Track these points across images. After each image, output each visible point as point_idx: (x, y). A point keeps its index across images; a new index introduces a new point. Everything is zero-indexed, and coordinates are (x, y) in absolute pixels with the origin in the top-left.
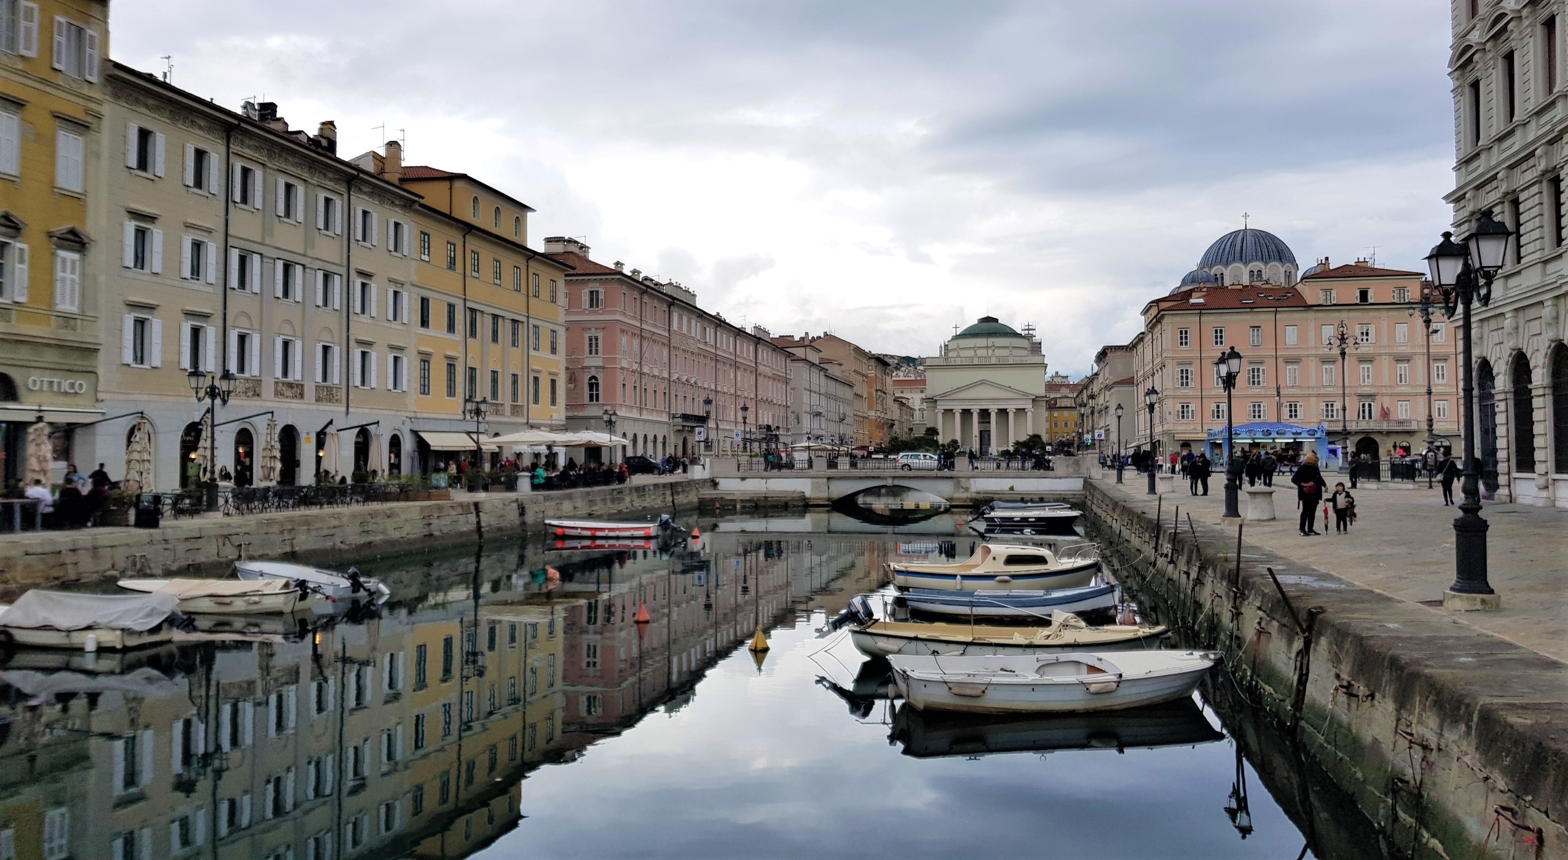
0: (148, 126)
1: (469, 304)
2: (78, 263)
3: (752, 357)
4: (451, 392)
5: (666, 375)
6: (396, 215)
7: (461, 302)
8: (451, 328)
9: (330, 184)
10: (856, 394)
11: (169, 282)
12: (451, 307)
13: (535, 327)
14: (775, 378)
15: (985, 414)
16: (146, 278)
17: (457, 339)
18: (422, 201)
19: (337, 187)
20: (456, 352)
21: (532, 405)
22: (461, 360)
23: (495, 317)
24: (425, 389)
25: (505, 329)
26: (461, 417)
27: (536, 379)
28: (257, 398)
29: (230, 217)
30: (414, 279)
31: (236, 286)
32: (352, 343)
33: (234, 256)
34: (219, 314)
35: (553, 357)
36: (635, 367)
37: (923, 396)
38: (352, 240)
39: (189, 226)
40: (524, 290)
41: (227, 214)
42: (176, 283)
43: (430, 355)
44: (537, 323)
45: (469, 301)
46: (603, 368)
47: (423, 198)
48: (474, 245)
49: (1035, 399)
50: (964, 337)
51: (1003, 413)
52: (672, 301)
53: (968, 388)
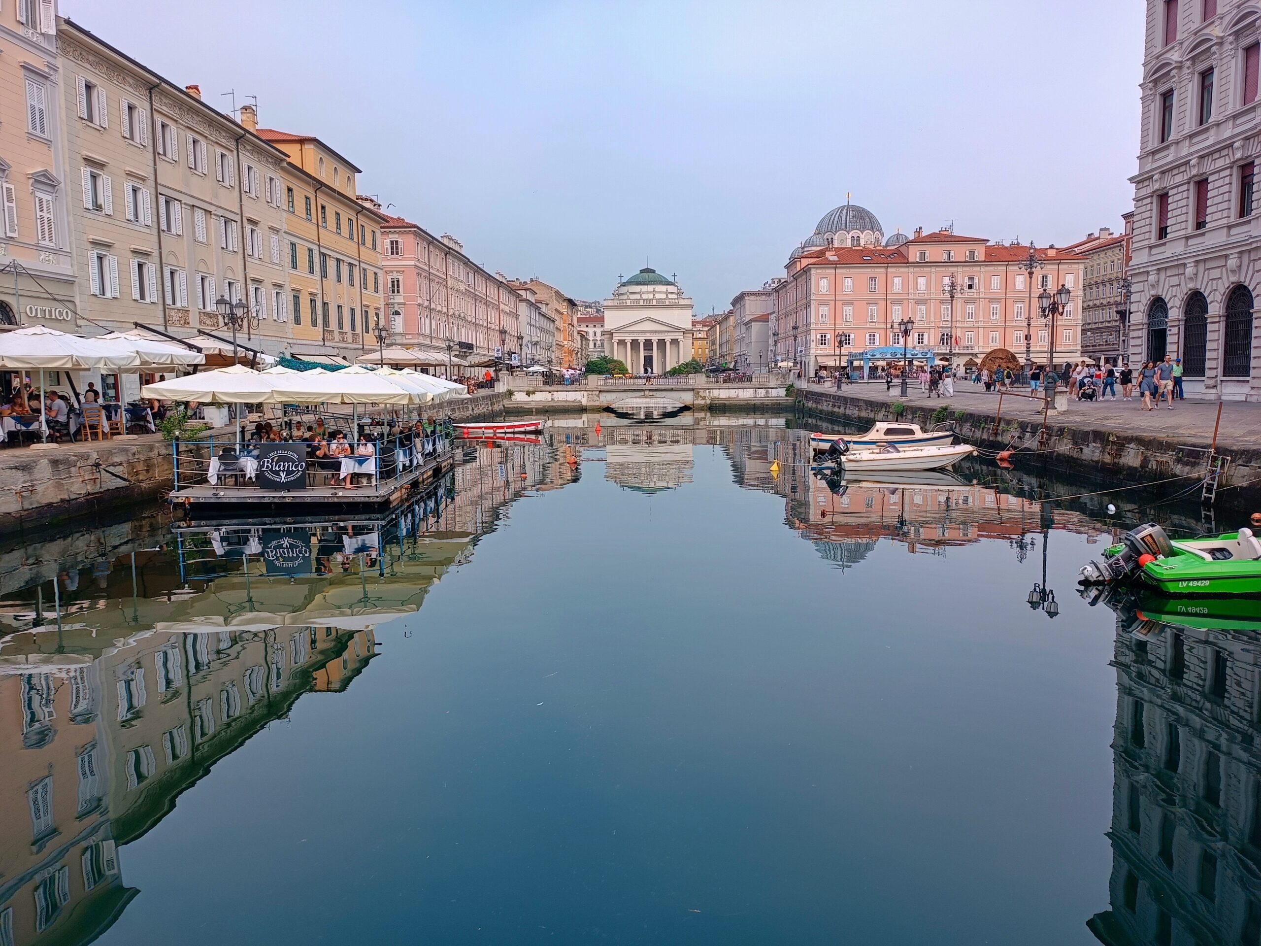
0: (93, 80)
1: (323, 250)
2: (51, 203)
3: (496, 298)
4: (314, 324)
5: (445, 310)
6: (270, 171)
7: (316, 248)
8: (311, 271)
9: (223, 141)
10: (557, 328)
11: (118, 223)
12: (310, 251)
13: (364, 270)
14: (510, 314)
15: (648, 344)
16: (101, 219)
17: (316, 278)
18: (288, 160)
19: (228, 144)
20: (317, 290)
21: (365, 334)
22: (320, 296)
23: (338, 260)
24: (297, 321)
25: (345, 269)
26: (322, 343)
27: (366, 312)
28: (188, 326)
29: (158, 167)
30: (285, 227)
31: (166, 229)
32: (249, 281)
33: (162, 200)
34: (156, 253)
35: (375, 294)
36: (426, 303)
37: (602, 329)
38: (242, 192)
39: (130, 174)
40: (355, 240)
41: (155, 165)
42: (124, 225)
43: (299, 291)
44: (366, 266)
45: (323, 247)
46: (404, 304)
47: (289, 157)
48: (322, 199)
49: (685, 332)
50: (629, 283)
51: (662, 343)
52: (449, 250)
53: (636, 323)
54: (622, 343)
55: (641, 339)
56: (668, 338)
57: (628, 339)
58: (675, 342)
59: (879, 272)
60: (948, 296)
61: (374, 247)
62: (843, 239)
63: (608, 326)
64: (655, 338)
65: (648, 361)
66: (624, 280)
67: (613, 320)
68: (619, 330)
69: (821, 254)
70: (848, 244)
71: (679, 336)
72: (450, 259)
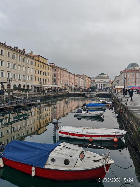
0: (3, 49)
1: (40, 71)
3: (74, 77)
4: (38, 81)
5: (64, 79)
6: (32, 60)
9: (24, 57)
10: (87, 82)
12: (38, 71)
13: (48, 73)
16: (3, 67)
17: (39, 75)
18: (35, 59)
21: (48, 83)
22: (39, 77)
23: (43, 72)
25: (44, 74)
27: (48, 79)
28: (16, 81)
30: (34, 68)
31: (13, 68)
32: (27, 75)
33: (13, 65)
34: (11, 72)
35: (50, 77)
36: (60, 78)
38: (27, 63)
41: (12, 60)
42: (6, 68)
43: (36, 76)
46: (56, 78)
48: (41, 64)
49: (108, 83)
50: (100, 75)
51: (104, 84)
52: (64, 71)
53: (100, 81)
55: (101, 84)
56: (105, 84)
58: (106, 84)
61: (50, 70)
63: (95, 82)
65: (102, 87)
67: (96, 81)
68: (97, 82)
70: (133, 69)
72: (65, 72)
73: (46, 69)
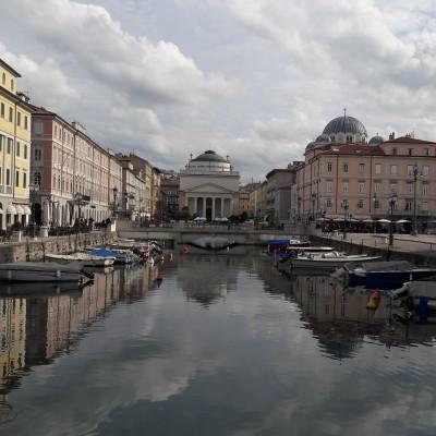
3: (107, 165)
5: (72, 173)
10: (147, 188)
13: (18, 143)
14: (116, 177)
15: (209, 201)
27: (18, 172)
35: (25, 160)
36: (60, 168)
40: (13, 122)
44: (19, 141)
46: (43, 167)
49: (234, 194)
50: (198, 160)
51: (218, 200)
52: (77, 133)
53: (202, 186)
54: (191, 199)
55: (205, 197)
56: (223, 198)
57: (196, 197)
58: (227, 200)
59: (366, 160)
60: (413, 178)
61: (26, 127)
62: (342, 137)
64: (214, 197)
65: (209, 212)
66: (194, 158)
68: (189, 191)
69: (328, 147)
70: (345, 141)
71: (231, 197)
72: (78, 138)
73: (11, 120)
